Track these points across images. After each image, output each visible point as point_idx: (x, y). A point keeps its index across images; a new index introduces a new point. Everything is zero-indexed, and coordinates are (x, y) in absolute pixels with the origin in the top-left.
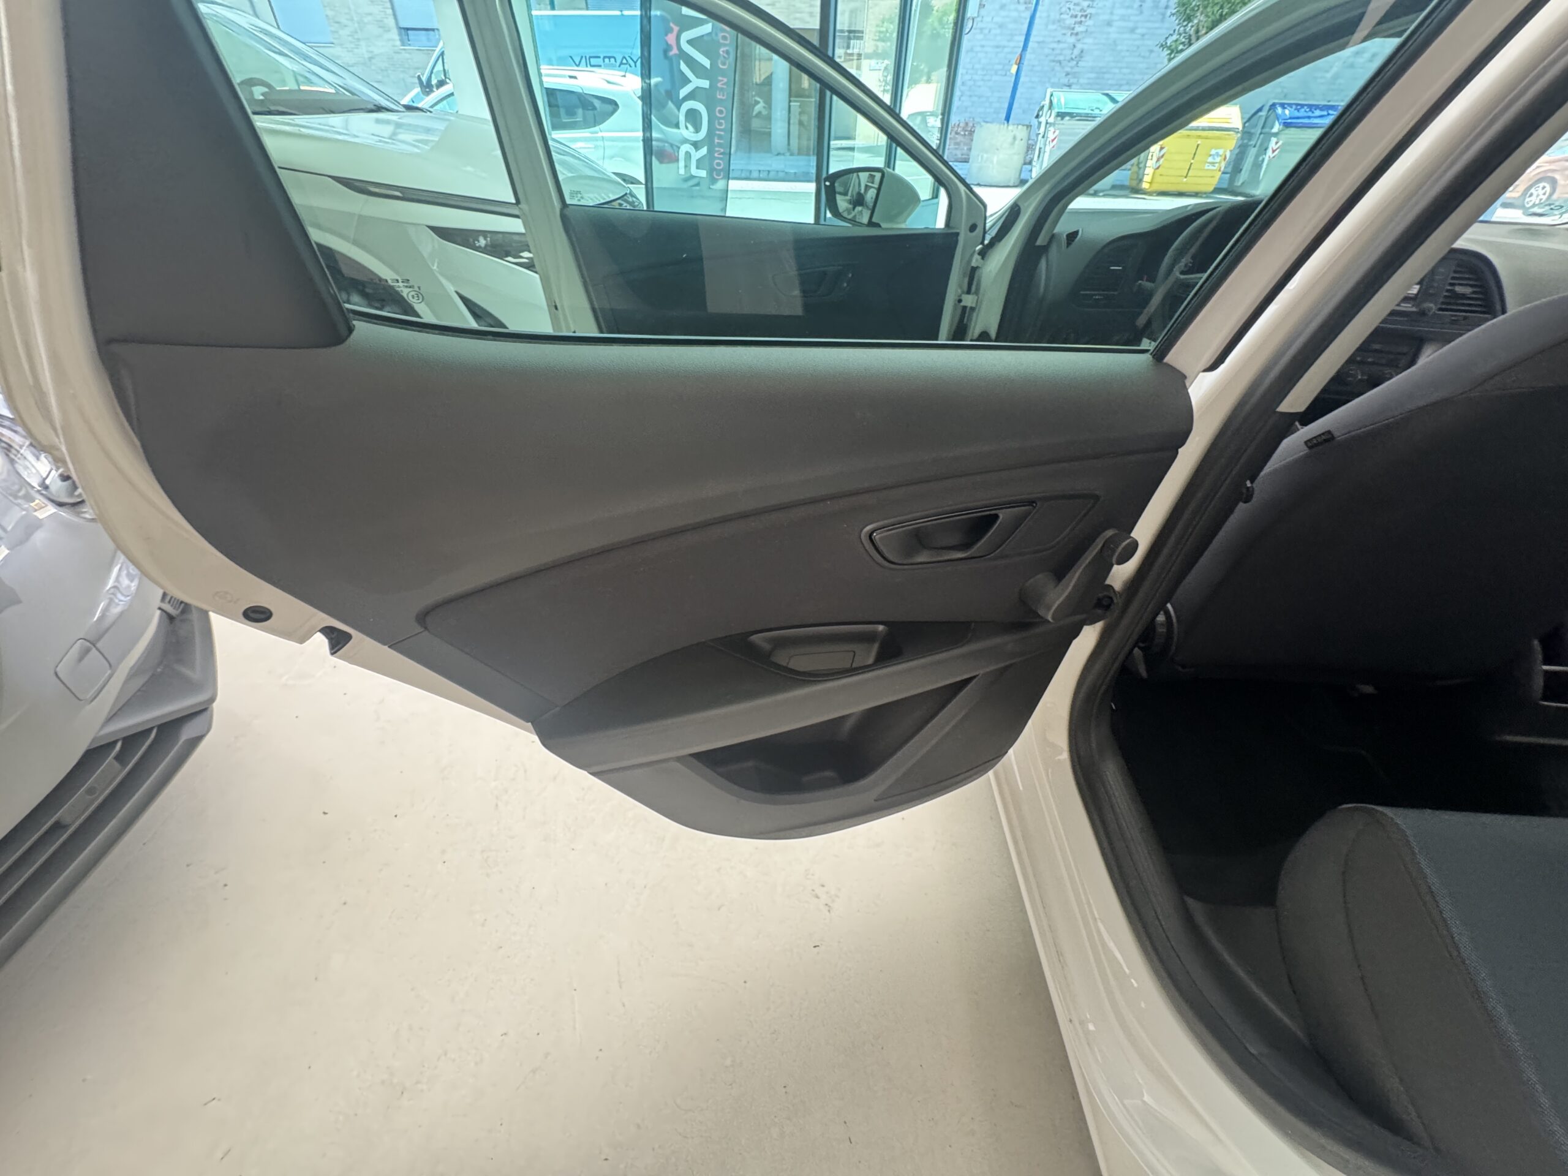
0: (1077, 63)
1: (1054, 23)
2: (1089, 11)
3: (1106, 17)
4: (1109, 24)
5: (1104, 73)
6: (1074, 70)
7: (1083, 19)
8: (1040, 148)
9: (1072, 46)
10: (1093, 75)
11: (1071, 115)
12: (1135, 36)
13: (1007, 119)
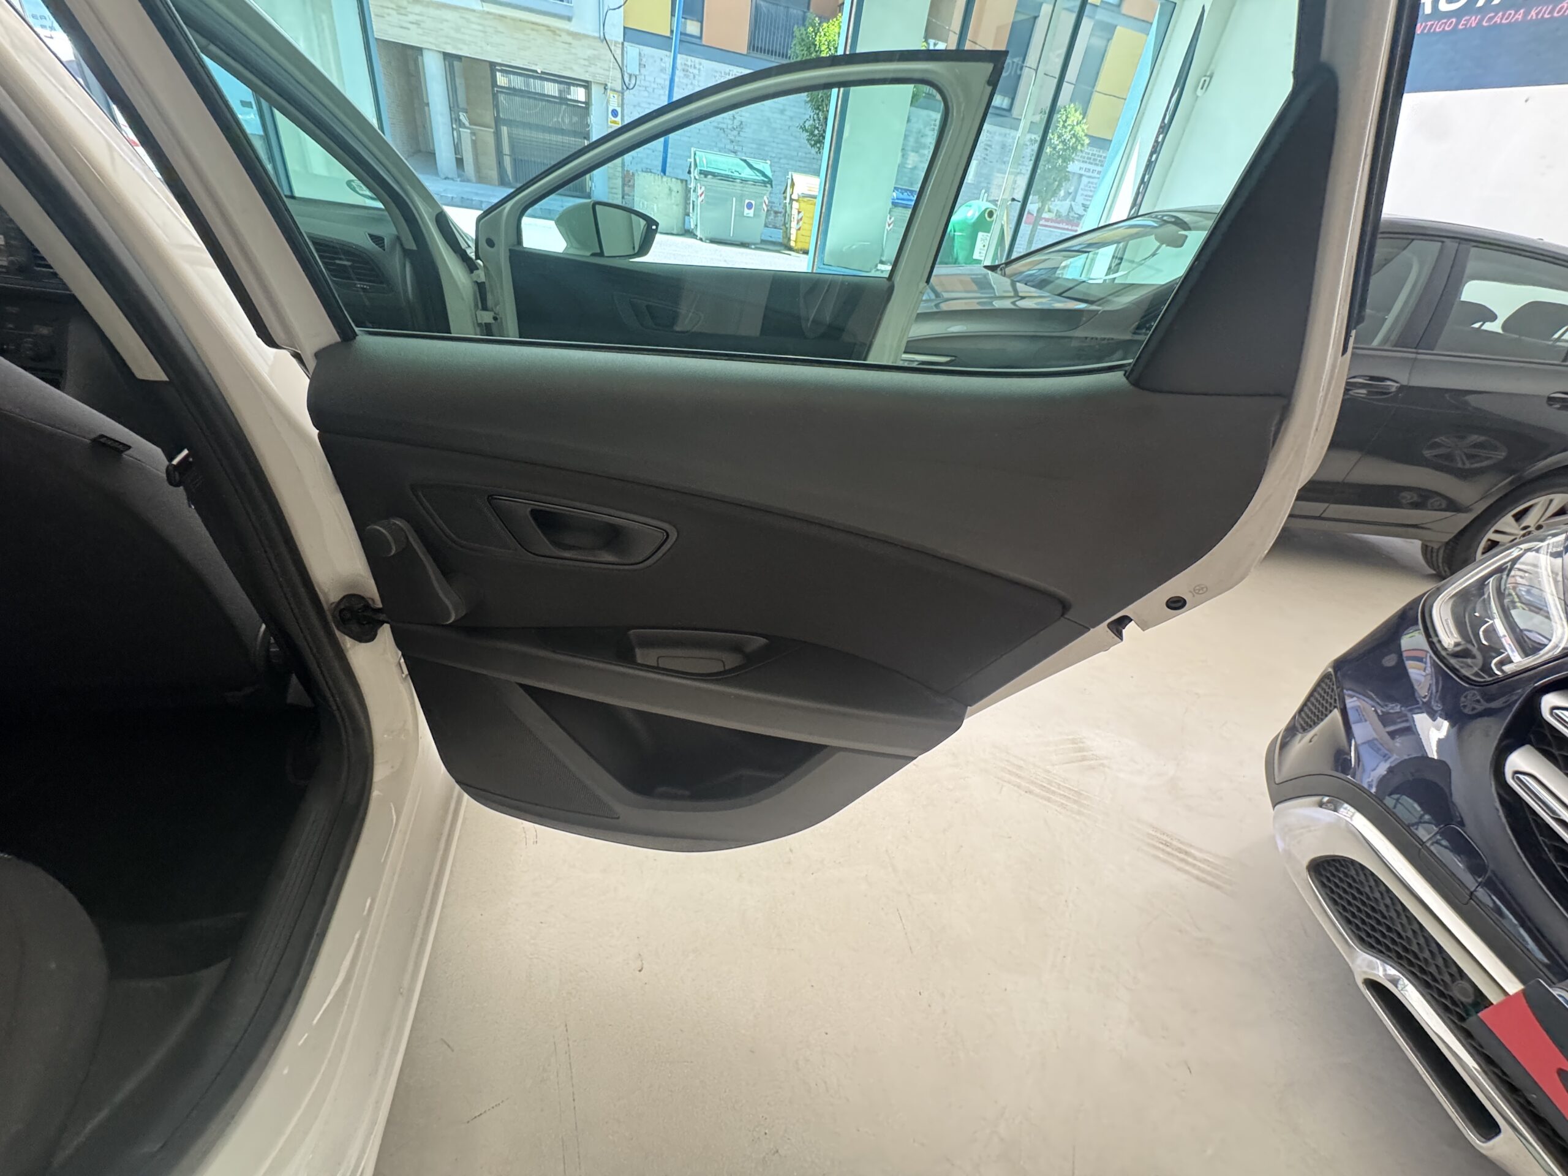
0: (739, 133)
5: (764, 146)
6: (737, 139)
8: (693, 202)
9: (732, 118)
10: (754, 146)
11: (714, 175)
12: (784, 117)
13: (664, 171)
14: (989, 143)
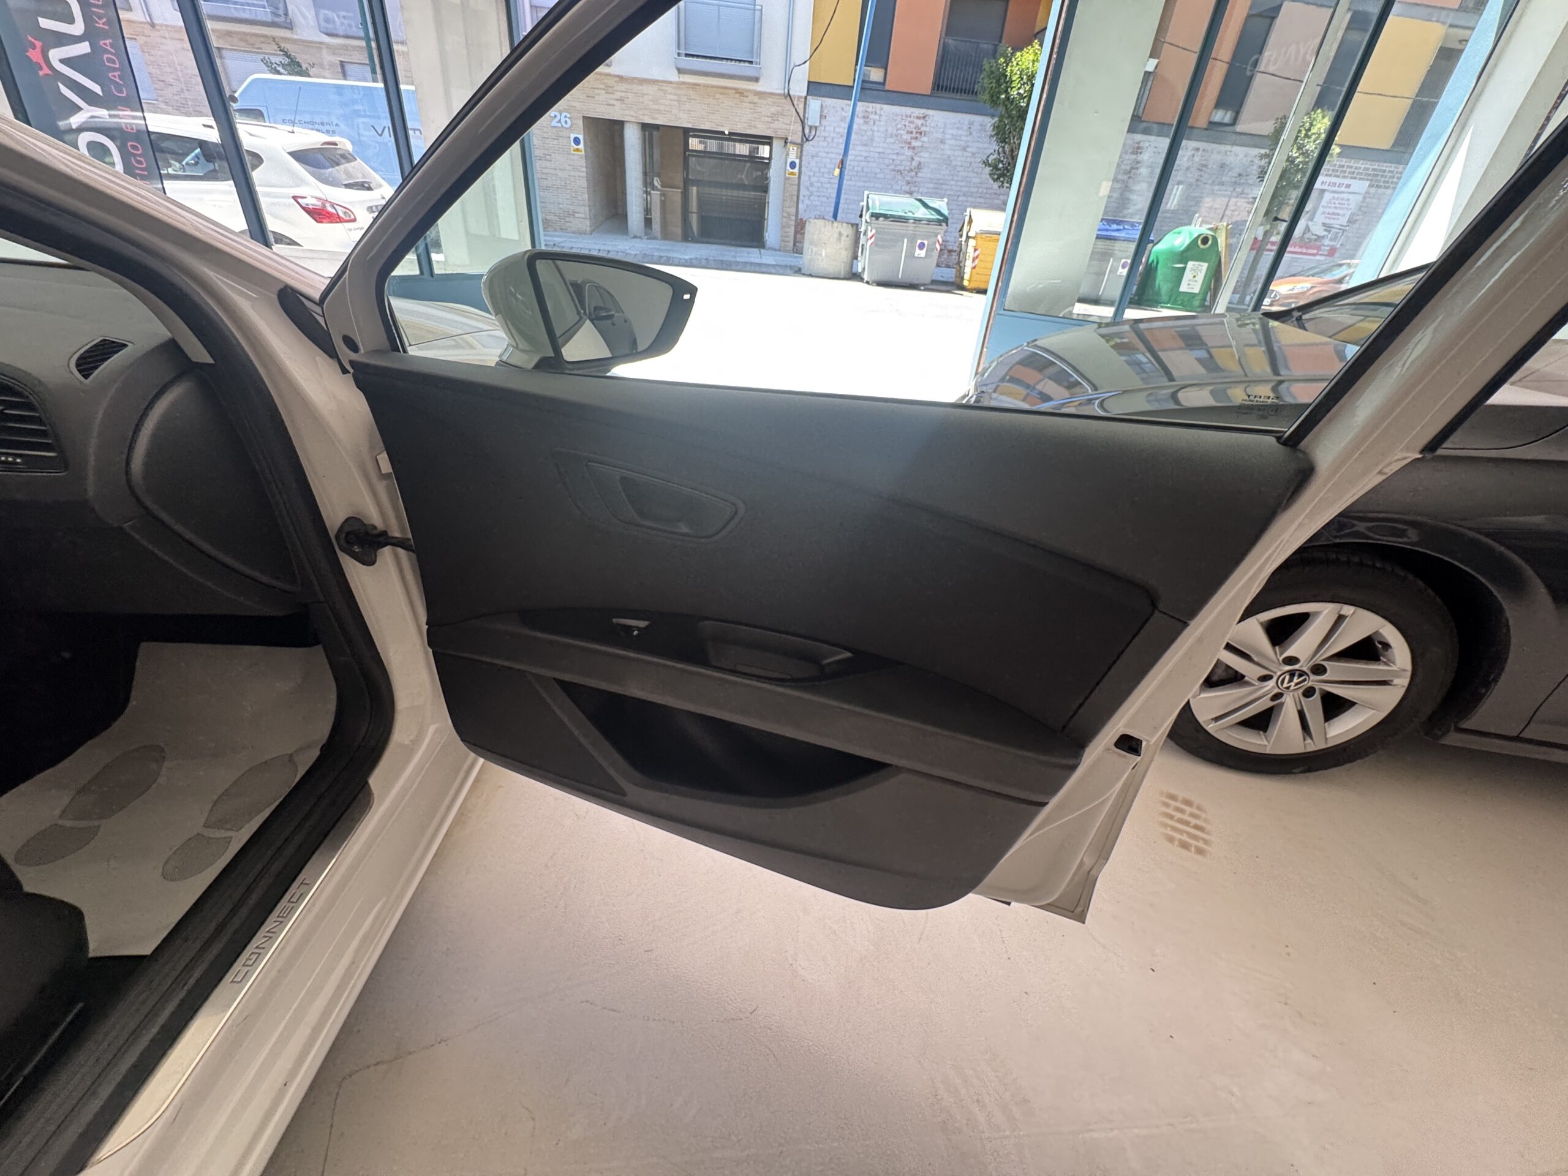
0: (916, 174)
1: (891, 136)
2: (923, 129)
3: (940, 136)
4: (942, 142)
5: (942, 184)
6: (913, 180)
7: (918, 135)
8: (863, 245)
9: (910, 159)
10: (932, 186)
11: (886, 216)
12: (965, 154)
13: (835, 216)
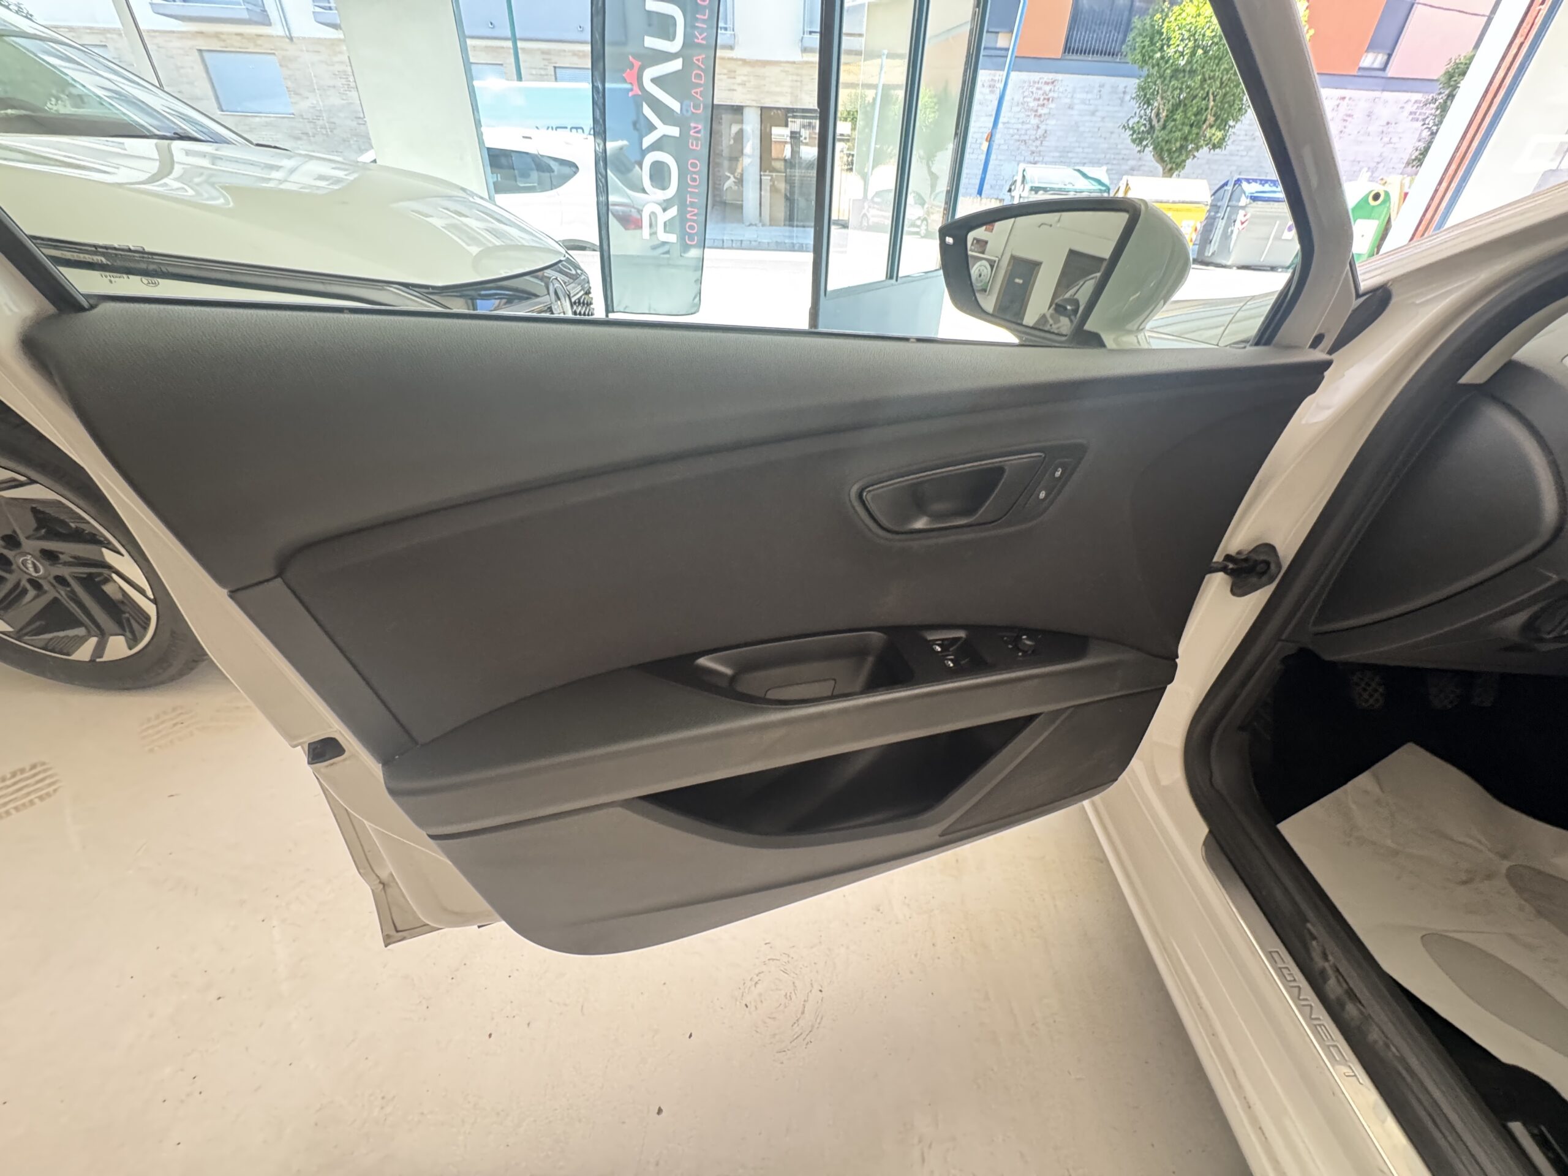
0: (1041, 143)
1: (1018, 105)
2: (1051, 95)
3: (1068, 101)
4: (1071, 107)
5: (1068, 152)
6: (1038, 149)
7: (1045, 102)
9: (1035, 127)
10: (1057, 154)
11: (1045, 190)
13: (980, 192)
14: (1350, 112)
